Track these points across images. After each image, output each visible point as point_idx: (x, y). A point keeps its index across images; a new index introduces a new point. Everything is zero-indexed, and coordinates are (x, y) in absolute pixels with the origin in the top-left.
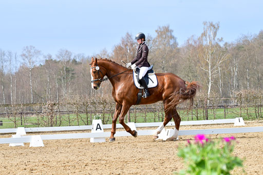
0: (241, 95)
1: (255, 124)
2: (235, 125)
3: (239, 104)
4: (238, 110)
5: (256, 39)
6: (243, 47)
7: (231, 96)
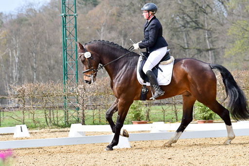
0: (24, 91)
1: (44, 135)
2: (15, 136)
3: (21, 106)
4: (19, 114)
5: (46, 7)
6: (26, 20)
7: (9, 92)
